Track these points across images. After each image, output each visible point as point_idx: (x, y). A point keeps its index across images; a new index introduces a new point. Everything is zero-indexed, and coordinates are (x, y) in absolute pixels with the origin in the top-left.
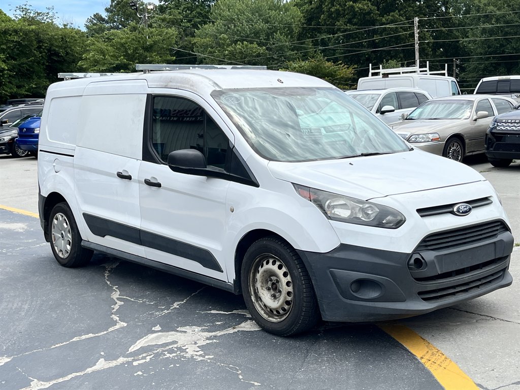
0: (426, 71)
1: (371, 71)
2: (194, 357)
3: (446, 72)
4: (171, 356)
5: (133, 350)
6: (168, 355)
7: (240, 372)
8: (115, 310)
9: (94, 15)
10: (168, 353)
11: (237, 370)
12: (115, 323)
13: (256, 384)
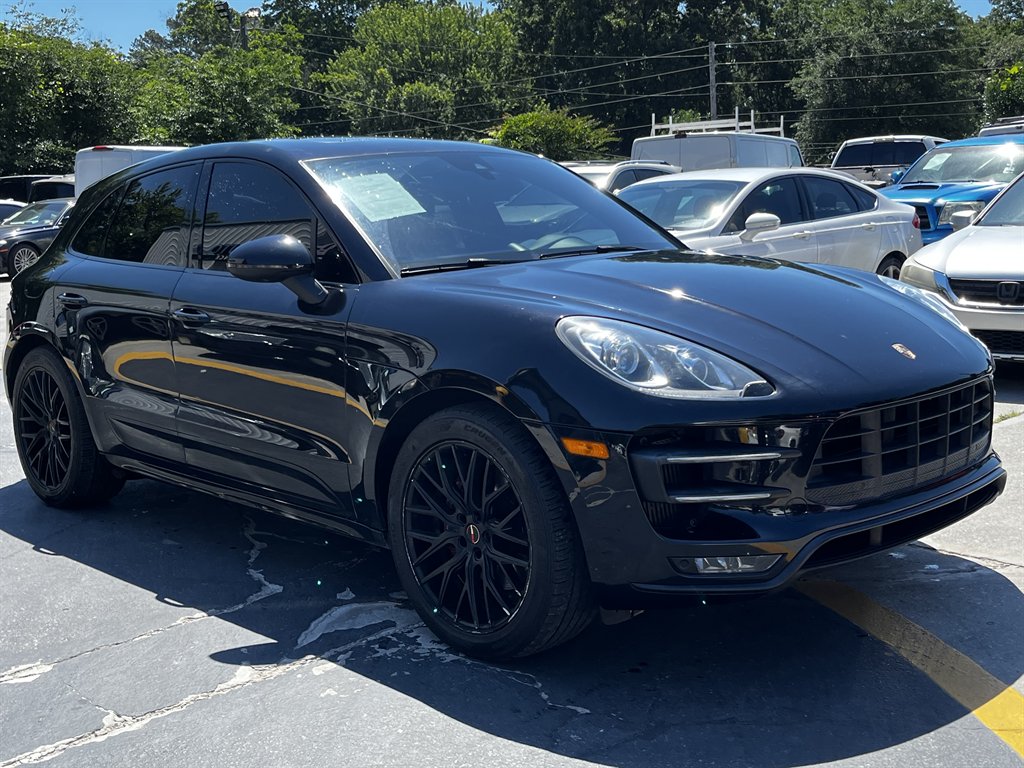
0: (749, 127)
1: (655, 127)
2: (437, 655)
3: (780, 129)
4: (388, 652)
5: (305, 643)
6: (382, 652)
7: (540, 685)
8: (252, 560)
9: (147, 34)
10: (380, 647)
11: (534, 682)
12: (259, 586)
13: (580, 710)
